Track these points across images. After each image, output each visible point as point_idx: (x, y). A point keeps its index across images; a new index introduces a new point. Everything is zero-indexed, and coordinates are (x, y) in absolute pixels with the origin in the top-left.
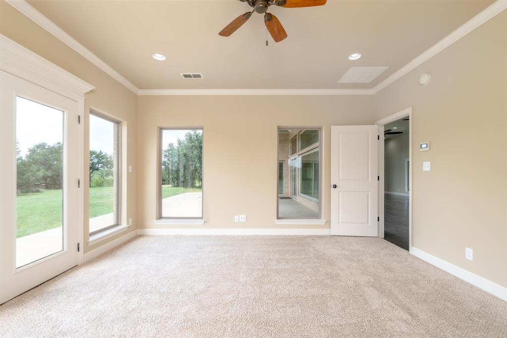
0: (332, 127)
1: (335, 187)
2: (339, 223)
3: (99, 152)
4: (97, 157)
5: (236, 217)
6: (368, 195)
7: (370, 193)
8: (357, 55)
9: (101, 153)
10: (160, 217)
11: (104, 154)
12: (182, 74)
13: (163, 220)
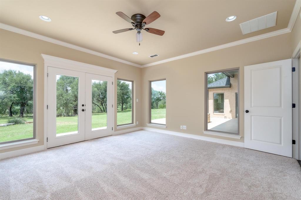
0: (245, 67)
1: (247, 111)
2: (251, 140)
3: (161, 92)
4: (160, 94)
5: (181, 126)
6: (281, 120)
7: (282, 118)
8: (233, 17)
9: (162, 92)
10: (150, 122)
11: (163, 92)
12: (149, 56)
13: (152, 124)
